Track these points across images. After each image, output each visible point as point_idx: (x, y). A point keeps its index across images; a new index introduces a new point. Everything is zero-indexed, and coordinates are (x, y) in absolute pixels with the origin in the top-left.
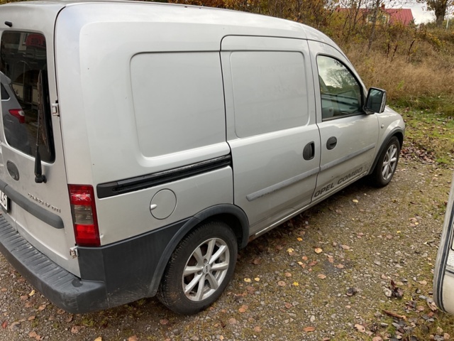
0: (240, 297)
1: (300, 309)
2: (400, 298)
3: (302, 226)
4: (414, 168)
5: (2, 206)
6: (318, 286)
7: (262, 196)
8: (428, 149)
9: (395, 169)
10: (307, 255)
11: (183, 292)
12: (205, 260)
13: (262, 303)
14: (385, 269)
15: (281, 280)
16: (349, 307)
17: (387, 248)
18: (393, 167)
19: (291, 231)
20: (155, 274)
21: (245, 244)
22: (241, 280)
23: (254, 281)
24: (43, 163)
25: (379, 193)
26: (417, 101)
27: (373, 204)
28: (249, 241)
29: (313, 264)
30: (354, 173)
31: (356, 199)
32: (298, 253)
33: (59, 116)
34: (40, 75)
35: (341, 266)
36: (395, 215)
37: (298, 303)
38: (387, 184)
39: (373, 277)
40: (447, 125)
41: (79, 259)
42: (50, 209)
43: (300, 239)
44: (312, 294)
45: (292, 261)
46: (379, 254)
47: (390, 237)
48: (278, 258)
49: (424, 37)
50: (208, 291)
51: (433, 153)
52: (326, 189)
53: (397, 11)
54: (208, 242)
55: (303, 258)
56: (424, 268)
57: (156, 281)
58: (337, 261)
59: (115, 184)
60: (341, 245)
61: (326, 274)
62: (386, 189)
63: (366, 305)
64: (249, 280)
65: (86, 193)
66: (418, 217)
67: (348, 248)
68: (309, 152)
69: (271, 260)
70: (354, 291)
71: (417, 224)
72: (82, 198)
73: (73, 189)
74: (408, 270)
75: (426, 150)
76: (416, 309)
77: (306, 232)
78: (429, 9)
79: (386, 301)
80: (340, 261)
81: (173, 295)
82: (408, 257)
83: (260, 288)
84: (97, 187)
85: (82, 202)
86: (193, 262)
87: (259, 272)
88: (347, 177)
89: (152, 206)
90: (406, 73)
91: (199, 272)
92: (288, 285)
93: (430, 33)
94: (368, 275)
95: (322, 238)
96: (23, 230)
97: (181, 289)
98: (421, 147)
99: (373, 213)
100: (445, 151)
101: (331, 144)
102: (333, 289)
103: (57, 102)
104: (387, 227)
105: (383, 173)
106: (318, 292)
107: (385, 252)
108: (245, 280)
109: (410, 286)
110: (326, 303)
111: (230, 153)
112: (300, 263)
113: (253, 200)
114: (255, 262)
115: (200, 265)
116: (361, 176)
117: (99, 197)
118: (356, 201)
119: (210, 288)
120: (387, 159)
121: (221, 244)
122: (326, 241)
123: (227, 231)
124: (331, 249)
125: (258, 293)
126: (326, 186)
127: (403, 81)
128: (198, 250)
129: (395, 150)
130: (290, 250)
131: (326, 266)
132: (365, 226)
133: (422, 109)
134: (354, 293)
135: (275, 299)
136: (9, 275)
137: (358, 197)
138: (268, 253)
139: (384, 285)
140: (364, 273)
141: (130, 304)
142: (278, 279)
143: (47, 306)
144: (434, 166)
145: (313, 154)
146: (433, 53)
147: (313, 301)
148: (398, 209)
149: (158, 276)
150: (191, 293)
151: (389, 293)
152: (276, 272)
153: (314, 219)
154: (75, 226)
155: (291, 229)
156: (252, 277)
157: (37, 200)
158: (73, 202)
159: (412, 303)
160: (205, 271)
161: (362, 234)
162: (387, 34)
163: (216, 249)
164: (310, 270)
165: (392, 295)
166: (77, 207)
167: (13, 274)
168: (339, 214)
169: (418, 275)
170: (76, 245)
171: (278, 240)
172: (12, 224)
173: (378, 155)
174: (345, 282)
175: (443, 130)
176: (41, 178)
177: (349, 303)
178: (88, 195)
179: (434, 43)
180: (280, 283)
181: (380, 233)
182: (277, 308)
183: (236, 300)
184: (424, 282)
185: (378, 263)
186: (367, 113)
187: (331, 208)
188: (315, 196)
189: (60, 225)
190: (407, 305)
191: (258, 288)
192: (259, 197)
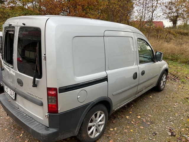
0: (109, 136)
1: (135, 141)
2: (175, 136)
3: (131, 107)
4: (172, 84)
5: (12, 98)
6: (141, 131)
7: (118, 94)
8: (177, 76)
9: (165, 84)
10: (134, 119)
11: (88, 134)
12: (96, 120)
13: (119, 139)
14: (166, 124)
15: (125, 129)
16: (154, 140)
17: (166, 116)
18: (165, 83)
19: (127, 109)
20: (78, 125)
21: (111, 114)
22: (109, 129)
23: (114, 130)
24: (36, 79)
25: (160, 93)
26: (170, 57)
27: (158, 98)
28: (112, 112)
29: (137, 123)
30: (150, 85)
31: (151, 96)
32: (131, 118)
33: (45, 60)
34: (38, 44)
35: (149, 123)
36: (167, 102)
37: (133, 139)
38: (163, 90)
39: (162, 127)
40: (183, 67)
41: (49, 119)
42: (37, 98)
43: (131, 112)
44: (139, 135)
45: (129, 122)
46: (163, 118)
47: (167, 111)
48: (123, 120)
49: (170, 32)
50: (97, 134)
51: (179, 78)
52: (141, 91)
53: (159, 22)
54: (97, 113)
55: (133, 120)
56: (182, 124)
57: (78, 129)
58: (147, 121)
59: (66, 88)
60: (148, 115)
61: (143, 126)
62: (162, 92)
63: (161, 139)
64: (112, 129)
65: (54, 91)
66: (176, 103)
67: (150, 116)
68: (135, 76)
69: (120, 121)
70: (156, 133)
71: (177, 106)
72: (52, 93)
73: (49, 89)
74: (176, 125)
75: (176, 76)
76: (182, 140)
77: (133, 110)
78: (170, 21)
79: (169, 137)
80: (148, 121)
81: (84, 135)
82: (175, 119)
83: (117, 133)
84: (59, 89)
85: (52, 95)
86: (92, 121)
87: (116, 126)
88: (148, 87)
89: (78, 97)
90: (165, 46)
91: (94, 126)
92: (128, 131)
93: (172, 31)
94: (160, 127)
95: (139, 112)
96: (21, 107)
97: (87, 133)
98: (174, 75)
99: (159, 102)
100: (184, 77)
101: (143, 73)
102: (147, 133)
103: (45, 55)
104: (165, 107)
105: (161, 85)
106: (141, 134)
107: (166, 117)
108: (110, 129)
109: (178, 131)
110: (145, 138)
111: (107, 76)
112: (132, 122)
113: (115, 95)
114: (114, 122)
115: (94, 122)
116: (153, 87)
117: (59, 93)
118: (151, 97)
119: (98, 132)
120: (162, 80)
121: (102, 114)
122: (141, 113)
123: (105, 108)
124: (144, 116)
125: (117, 134)
126: (141, 90)
127: (164, 49)
128: (93, 116)
129: (165, 76)
130: (127, 117)
131: (142, 123)
132: (156, 107)
133: (172, 60)
134: (156, 134)
135: (124, 137)
136: (11, 128)
137: (152, 95)
138: (118, 118)
139: (167, 131)
140: (158, 126)
141: (64, 140)
142: (124, 129)
143: (28, 140)
144: (180, 83)
145: (136, 77)
146: (174, 38)
147: (140, 137)
148: (168, 100)
149: (79, 127)
150: (90, 135)
151: (170, 134)
152: (123, 126)
153: (135, 104)
154: (48, 105)
155: (126, 108)
156: (113, 128)
157: (31, 94)
158: (48, 95)
159: (180, 138)
160: (96, 125)
161: (155, 110)
162: (155, 31)
163: (100, 116)
164: (137, 125)
165: (171, 135)
166: (50, 97)
167: (12, 127)
168: (145, 102)
169: (180, 126)
170: (48, 113)
171: (122, 113)
172: (16, 105)
173: (159, 78)
174: (151, 130)
175: (182, 69)
176: (35, 85)
177: (154, 138)
178: (55, 92)
179: (174, 35)
180: (125, 131)
181: (162, 110)
182: (125, 140)
183: (108, 137)
184: (183, 129)
185: (163, 122)
186: (155, 61)
187: (142, 100)
188: (137, 94)
189: (41, 104)
190: (178, 139)
191: (116, 133)
192: (117, 94)
